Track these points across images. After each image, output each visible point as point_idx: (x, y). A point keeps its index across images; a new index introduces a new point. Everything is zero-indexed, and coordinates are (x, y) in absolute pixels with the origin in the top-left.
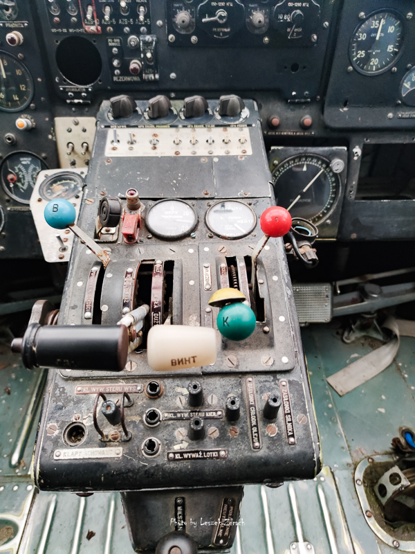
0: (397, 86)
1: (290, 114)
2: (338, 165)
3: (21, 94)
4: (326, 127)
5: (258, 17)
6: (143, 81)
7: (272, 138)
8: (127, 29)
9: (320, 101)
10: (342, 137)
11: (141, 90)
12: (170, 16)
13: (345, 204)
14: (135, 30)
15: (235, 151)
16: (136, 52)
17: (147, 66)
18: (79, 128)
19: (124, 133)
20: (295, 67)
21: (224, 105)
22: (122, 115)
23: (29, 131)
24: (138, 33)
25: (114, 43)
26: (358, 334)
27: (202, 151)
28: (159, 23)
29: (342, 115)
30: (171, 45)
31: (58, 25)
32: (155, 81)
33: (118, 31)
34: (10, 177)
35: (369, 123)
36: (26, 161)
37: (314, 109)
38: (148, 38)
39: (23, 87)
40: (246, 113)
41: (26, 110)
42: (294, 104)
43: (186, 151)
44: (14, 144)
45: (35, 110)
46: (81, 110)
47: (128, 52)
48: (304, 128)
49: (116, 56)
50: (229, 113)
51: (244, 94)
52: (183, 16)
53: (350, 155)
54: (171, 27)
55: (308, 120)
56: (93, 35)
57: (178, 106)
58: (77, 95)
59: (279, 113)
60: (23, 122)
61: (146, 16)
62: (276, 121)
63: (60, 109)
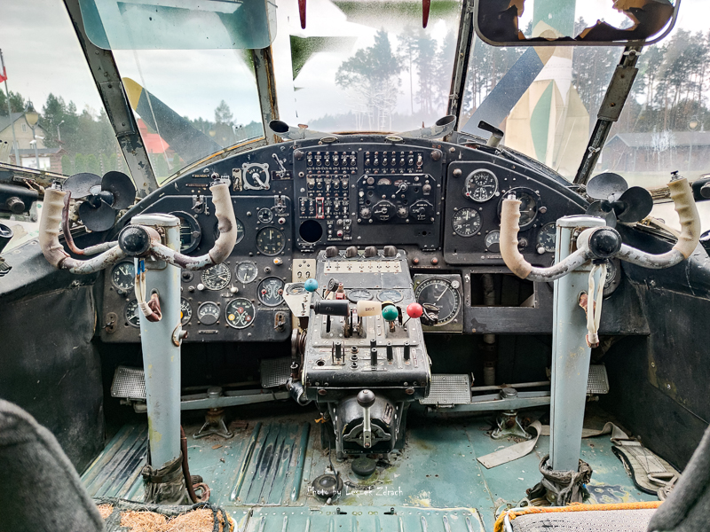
0: (484, 242)
1: (425, 257)
2: (456, 284)
3: (277, 247)
4: (446, 264)
5: (403, 210)
6: (343, 240)
7: (414, 270)
8: (337, 217)
9: (440, 248)
10: (456, 269)
11: (342, 245)
12: (359, 211)
13: (464, 309)
14: (341, 217)
15: (392, 270)
16: (341, 226)
17: (346, 233)
18: (306, 264)
19: (333, 264)
20: (424, 233)
21: (387, 250)
22: (330, 256)
23: (279, 265)
24: (343, 219)
25: (330, 223)
27: (375, 270)
28: (354, 214)
29: (454, 257)
30: (359, 224)
31: (304, 215)
32: (350, 240)
33: (333, 217)
34: (263, 290)
35: (470, 262)
36: (273, 282)
37: (439, 254)
38: (348, 220)
39: (279, 244)
40: (399, 255)
41: (279, 255)
42: (426, 252)
43: (366, 270)
44: (269, 272)
45: (284, 255)
46: (308, 255)
47: (336, 227)
48: (434, 264)
49: (330, 229)
50: (388, 255)
51: (398, 246)
52: (365, 211)
53: (463, 279)
54: (359, 216)
55: (435, 260)
56: (320, 219)
57: (361, 252)
58: (307, 247)
59: (418, 256)
60: (277, 260)
61: (347, 211)
62: (416, 260)
63: (296, 255)
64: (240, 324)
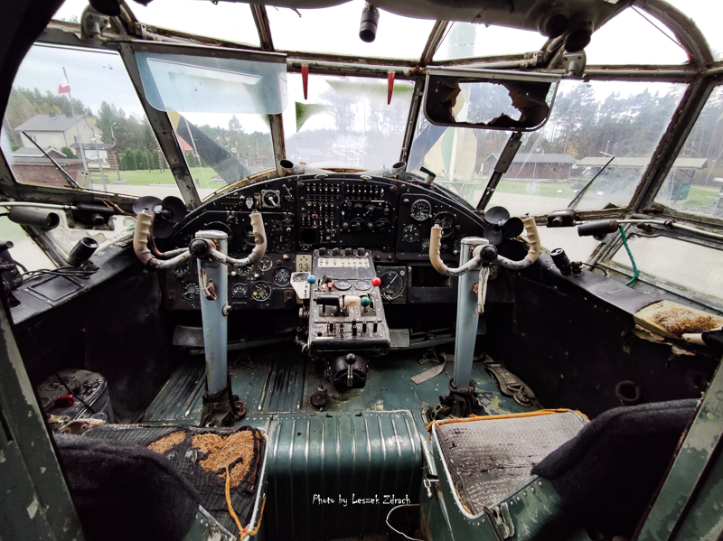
0: (421, 246)
1: (384, 255)
2: (403, 273)
3: (285, 247)
4: (397, 260)
5: (370, 225)
6: (331, 243)
7: (377, 263)
8: (326, 228)
9: (394, 250)
10: (404, 263)
11: (330, 246)
12: (341, 224)
13: (407, 288)
14: (329, 228)
15: (364, 266)
16: (329, 234)
17: (332, 238)
18: (305, 259)
19: (324, 260)
20: (384, 240)
21: (359, 251)
22: (323, 254)
23: (287, 260)
25: (321, 232)
26: (427, 360)
27: (352, 266)
28: (338, 226)
29: (402, 256)
30: (341, 232)
31: (304, 226)
32: (335, 244)
33: (323, 228)
34: (276, 276)
35: (412, 258)
36: (283, 270)
37: (392, 253)
38: (333, 230)
39: (287, 245)
40: (367, 254)
41: (287, 253)
42: (384, 251)
43: (346, 266)
44: (280, 264)
45: (290, 252)
46: (306, 253)
47: (326, 234)
48: (389, 260)
49: (322, 236)
50: (361, 254)
51: (366, 248)
52: (345, 224)
53: (407, 270)
54: (342, 227)
55: (390, 257)
56: (315, 229)
57: (342, 252)
58: (306, 248)
59: (379, 255)
60: (285, 256)
61: (333, 224)
62: (378, 257)
63: (299, 252)
64: (261, 298)
